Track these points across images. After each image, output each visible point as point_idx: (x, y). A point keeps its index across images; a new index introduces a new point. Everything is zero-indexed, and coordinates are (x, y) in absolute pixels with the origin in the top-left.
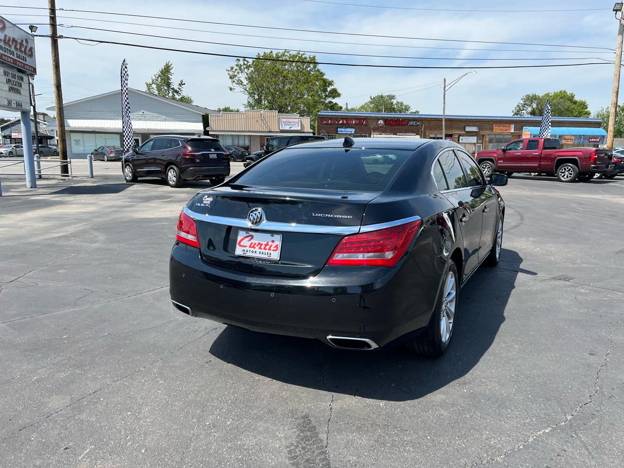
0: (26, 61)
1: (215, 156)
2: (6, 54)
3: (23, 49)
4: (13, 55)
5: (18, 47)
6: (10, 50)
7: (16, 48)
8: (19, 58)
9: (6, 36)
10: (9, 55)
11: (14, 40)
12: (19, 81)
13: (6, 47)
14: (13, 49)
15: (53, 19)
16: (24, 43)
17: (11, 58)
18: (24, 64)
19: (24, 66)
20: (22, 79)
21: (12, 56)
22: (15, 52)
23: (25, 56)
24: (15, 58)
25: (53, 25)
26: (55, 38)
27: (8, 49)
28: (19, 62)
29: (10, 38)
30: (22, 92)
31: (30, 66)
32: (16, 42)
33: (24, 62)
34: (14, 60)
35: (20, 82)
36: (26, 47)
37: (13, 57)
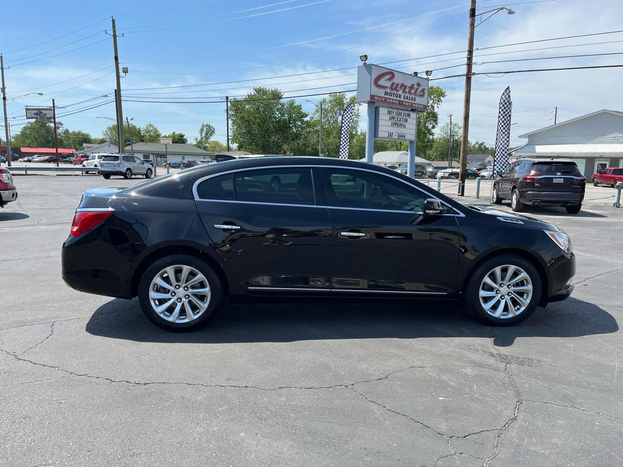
0: (415, 100)
1: (562, 181)
2: (392, 97)
3: (413, 91)
4: (400, 97)
5: (407, 90)
6: (396, 94)
7: (404, 91)
8: (407, 99)
9: (393, 84)
10: (395, 98)
11: (402, 85)
12: (404, 117)
13: (392, 92)
14: (400, 92)
15: (470, 59)
16: (416, 86)
17: (396, 100)
18: (412, 103)
19: (411, 106)
20: (409, 115)
21: (398, 99)
22: (402, 95)
23: (414, 97)
24: (402, 99)
25: (469, 65)
26: (469, 76)
27: (394, 94)
28: (406, 102)
29: (398, 85)
30: (407, 125)
31: (419, 104)
32: (405, 87)
33: (413, 102)
34: (400, 101)
35: (407, 118)
36: (417, 90)
37: (400, 99)
